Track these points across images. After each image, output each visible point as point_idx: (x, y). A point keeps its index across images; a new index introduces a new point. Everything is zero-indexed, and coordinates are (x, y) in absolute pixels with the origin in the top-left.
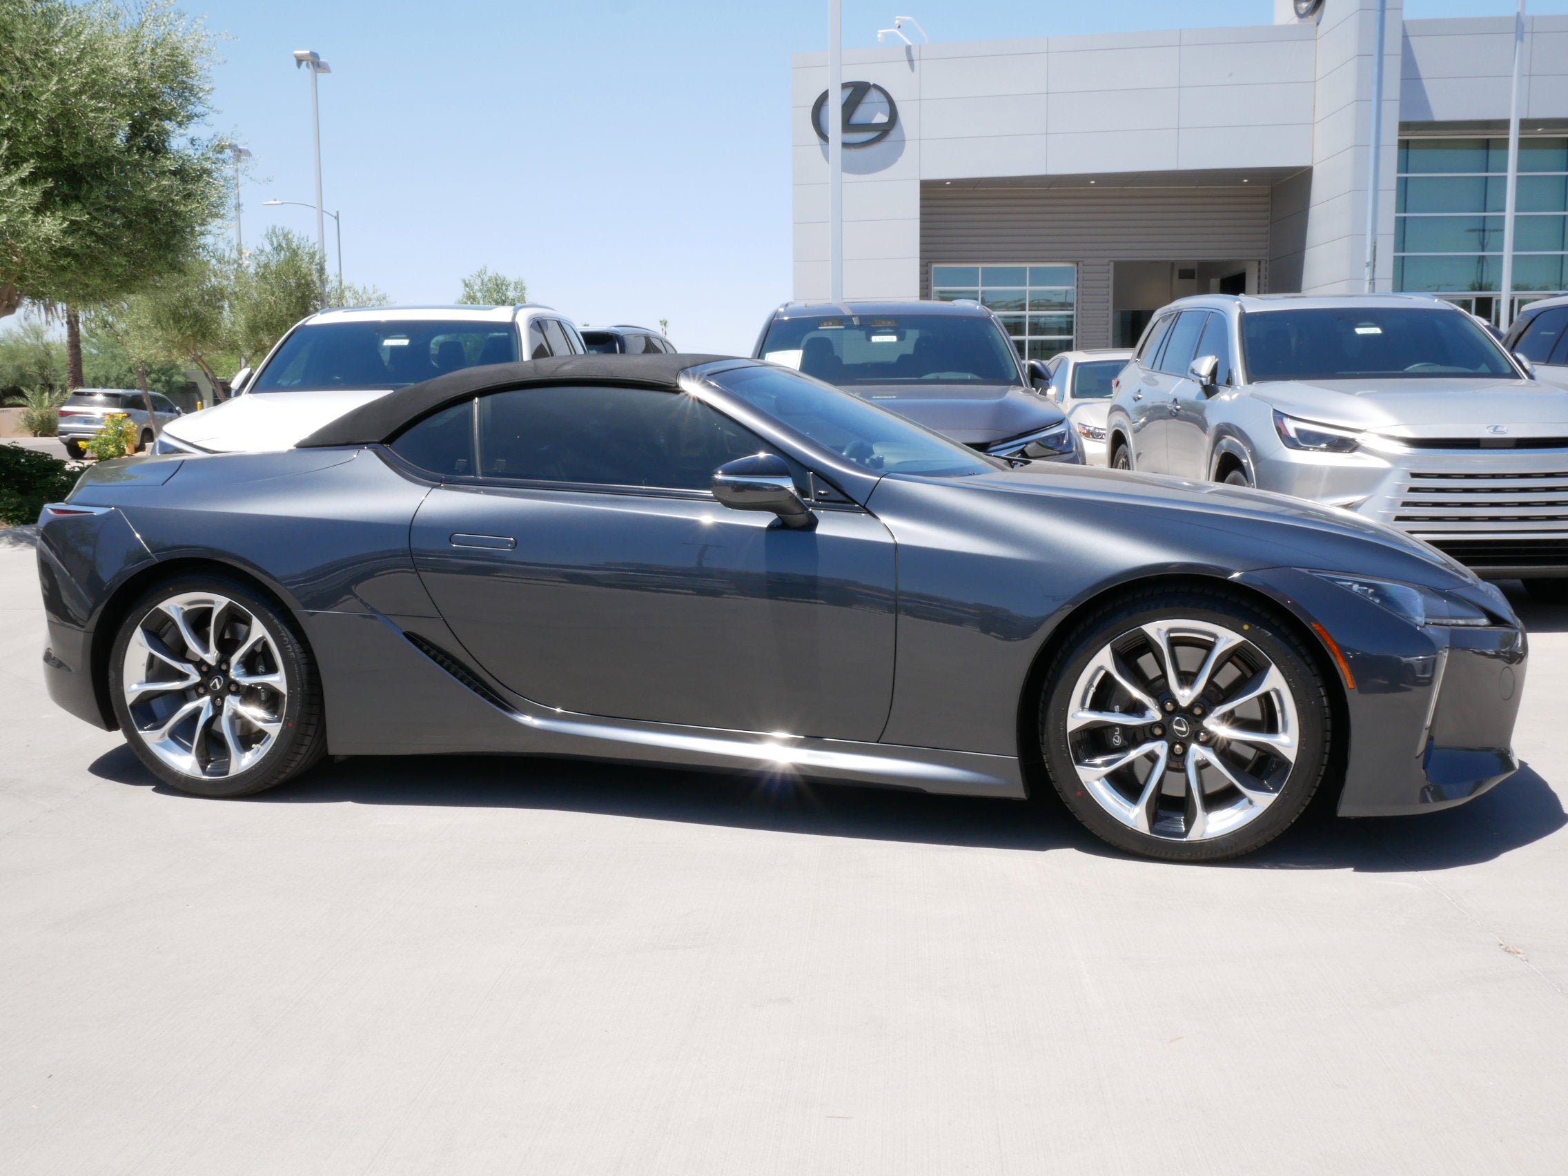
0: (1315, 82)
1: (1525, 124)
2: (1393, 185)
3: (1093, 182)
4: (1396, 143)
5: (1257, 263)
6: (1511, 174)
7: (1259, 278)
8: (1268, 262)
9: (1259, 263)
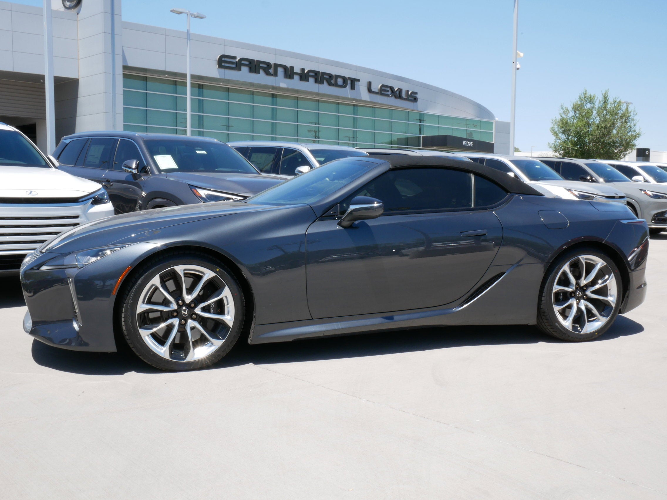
0: (78, 40)
2: (122, 92)
4: (122, 74)
6: (188, 96)
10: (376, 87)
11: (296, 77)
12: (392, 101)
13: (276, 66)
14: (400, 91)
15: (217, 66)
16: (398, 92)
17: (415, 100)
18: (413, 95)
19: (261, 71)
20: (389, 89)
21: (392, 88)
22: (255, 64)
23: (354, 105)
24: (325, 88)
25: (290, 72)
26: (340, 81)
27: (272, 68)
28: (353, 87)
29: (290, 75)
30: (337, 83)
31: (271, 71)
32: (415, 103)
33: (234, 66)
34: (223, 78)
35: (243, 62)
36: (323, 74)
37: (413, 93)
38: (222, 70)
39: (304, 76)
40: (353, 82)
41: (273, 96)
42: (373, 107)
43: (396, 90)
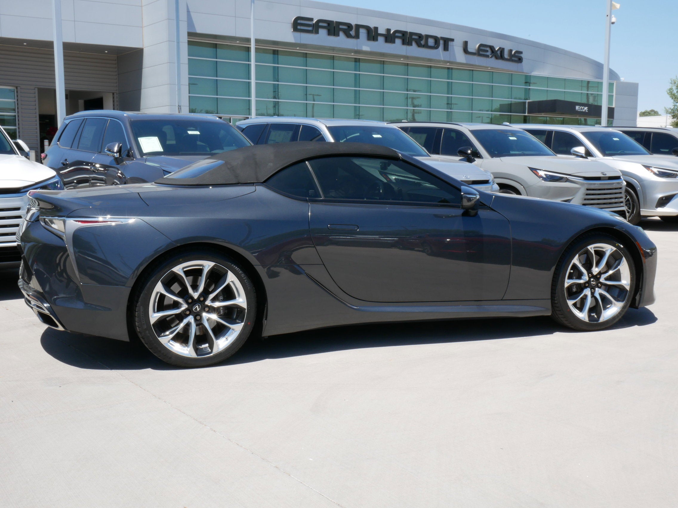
0: (142, 6)
1: (257, 41)
2: (186, 61)
3: (25, 44)
4: (187, 42)
5: (112, 94)
6: (253, 63)
7: (114, 101)
8: (118, 94)
9: (113, 94)
10: (473, 47)
11: (381, 39)
12: (492, 63)
13: (358, 27)
14: (502, 50)
15: (292, 29)
16: (499, 52)
17: (520, 60)
18: (517, 54)
19: (341, 34)
20: (488, 49)
21: (492, 48)
22: (335, 25)
23: (448, 68)
24: (413, 50)
25: (373, 33)
26: (431, 42)
27: (354, 30)
28: (446, 48)
29: (374, 37)
30: (428, 44)
31: (353, 33)
32: (519, 64)
33: (310, 28)
34: (298, 42)
35: (321, 24)
36: (412, 34)
37: (517, 52)
38: (298, 34)
39: (390, 37)
40: (447, 42)
41: (357, 60)
42: (470, 70)
43: (496, 49)
